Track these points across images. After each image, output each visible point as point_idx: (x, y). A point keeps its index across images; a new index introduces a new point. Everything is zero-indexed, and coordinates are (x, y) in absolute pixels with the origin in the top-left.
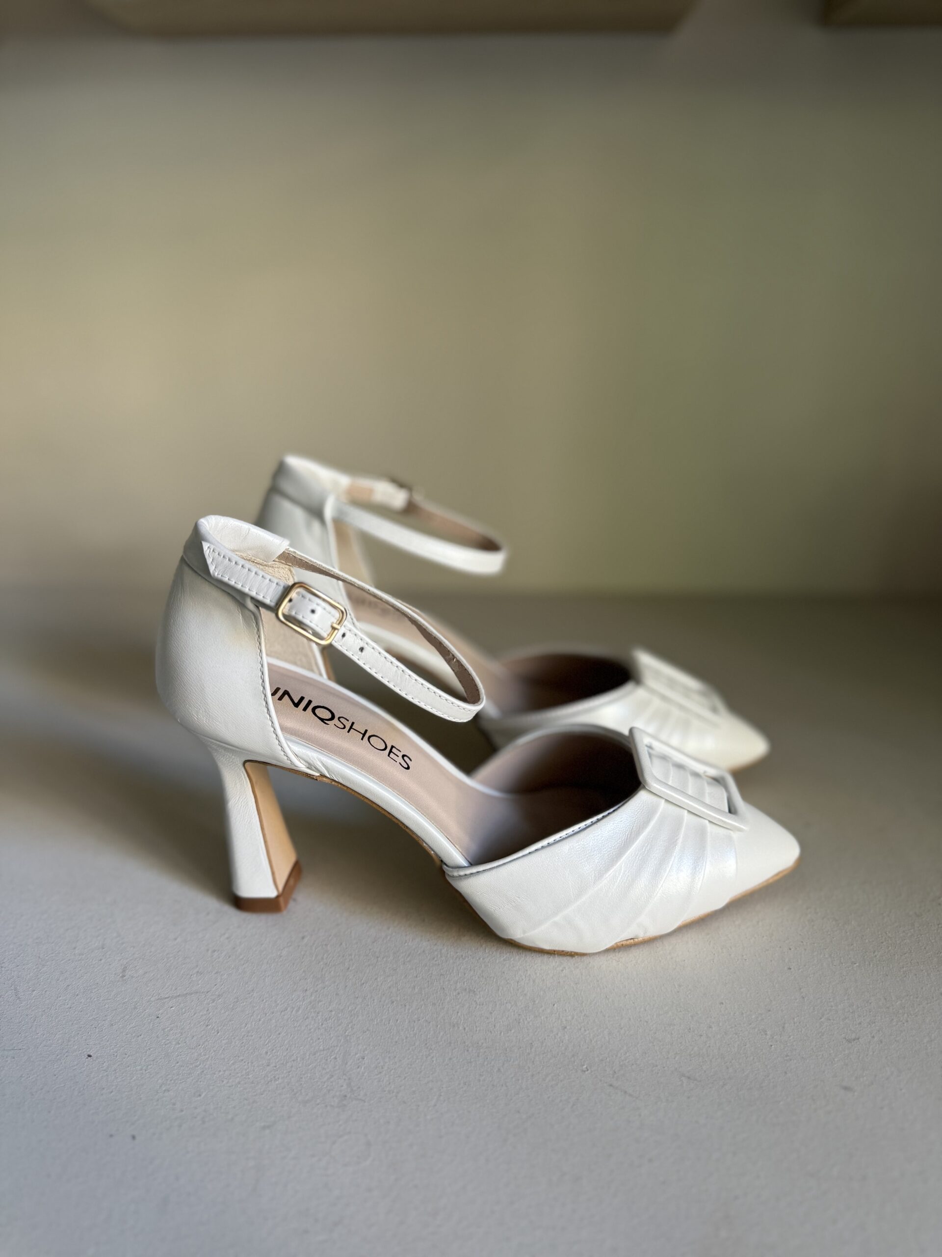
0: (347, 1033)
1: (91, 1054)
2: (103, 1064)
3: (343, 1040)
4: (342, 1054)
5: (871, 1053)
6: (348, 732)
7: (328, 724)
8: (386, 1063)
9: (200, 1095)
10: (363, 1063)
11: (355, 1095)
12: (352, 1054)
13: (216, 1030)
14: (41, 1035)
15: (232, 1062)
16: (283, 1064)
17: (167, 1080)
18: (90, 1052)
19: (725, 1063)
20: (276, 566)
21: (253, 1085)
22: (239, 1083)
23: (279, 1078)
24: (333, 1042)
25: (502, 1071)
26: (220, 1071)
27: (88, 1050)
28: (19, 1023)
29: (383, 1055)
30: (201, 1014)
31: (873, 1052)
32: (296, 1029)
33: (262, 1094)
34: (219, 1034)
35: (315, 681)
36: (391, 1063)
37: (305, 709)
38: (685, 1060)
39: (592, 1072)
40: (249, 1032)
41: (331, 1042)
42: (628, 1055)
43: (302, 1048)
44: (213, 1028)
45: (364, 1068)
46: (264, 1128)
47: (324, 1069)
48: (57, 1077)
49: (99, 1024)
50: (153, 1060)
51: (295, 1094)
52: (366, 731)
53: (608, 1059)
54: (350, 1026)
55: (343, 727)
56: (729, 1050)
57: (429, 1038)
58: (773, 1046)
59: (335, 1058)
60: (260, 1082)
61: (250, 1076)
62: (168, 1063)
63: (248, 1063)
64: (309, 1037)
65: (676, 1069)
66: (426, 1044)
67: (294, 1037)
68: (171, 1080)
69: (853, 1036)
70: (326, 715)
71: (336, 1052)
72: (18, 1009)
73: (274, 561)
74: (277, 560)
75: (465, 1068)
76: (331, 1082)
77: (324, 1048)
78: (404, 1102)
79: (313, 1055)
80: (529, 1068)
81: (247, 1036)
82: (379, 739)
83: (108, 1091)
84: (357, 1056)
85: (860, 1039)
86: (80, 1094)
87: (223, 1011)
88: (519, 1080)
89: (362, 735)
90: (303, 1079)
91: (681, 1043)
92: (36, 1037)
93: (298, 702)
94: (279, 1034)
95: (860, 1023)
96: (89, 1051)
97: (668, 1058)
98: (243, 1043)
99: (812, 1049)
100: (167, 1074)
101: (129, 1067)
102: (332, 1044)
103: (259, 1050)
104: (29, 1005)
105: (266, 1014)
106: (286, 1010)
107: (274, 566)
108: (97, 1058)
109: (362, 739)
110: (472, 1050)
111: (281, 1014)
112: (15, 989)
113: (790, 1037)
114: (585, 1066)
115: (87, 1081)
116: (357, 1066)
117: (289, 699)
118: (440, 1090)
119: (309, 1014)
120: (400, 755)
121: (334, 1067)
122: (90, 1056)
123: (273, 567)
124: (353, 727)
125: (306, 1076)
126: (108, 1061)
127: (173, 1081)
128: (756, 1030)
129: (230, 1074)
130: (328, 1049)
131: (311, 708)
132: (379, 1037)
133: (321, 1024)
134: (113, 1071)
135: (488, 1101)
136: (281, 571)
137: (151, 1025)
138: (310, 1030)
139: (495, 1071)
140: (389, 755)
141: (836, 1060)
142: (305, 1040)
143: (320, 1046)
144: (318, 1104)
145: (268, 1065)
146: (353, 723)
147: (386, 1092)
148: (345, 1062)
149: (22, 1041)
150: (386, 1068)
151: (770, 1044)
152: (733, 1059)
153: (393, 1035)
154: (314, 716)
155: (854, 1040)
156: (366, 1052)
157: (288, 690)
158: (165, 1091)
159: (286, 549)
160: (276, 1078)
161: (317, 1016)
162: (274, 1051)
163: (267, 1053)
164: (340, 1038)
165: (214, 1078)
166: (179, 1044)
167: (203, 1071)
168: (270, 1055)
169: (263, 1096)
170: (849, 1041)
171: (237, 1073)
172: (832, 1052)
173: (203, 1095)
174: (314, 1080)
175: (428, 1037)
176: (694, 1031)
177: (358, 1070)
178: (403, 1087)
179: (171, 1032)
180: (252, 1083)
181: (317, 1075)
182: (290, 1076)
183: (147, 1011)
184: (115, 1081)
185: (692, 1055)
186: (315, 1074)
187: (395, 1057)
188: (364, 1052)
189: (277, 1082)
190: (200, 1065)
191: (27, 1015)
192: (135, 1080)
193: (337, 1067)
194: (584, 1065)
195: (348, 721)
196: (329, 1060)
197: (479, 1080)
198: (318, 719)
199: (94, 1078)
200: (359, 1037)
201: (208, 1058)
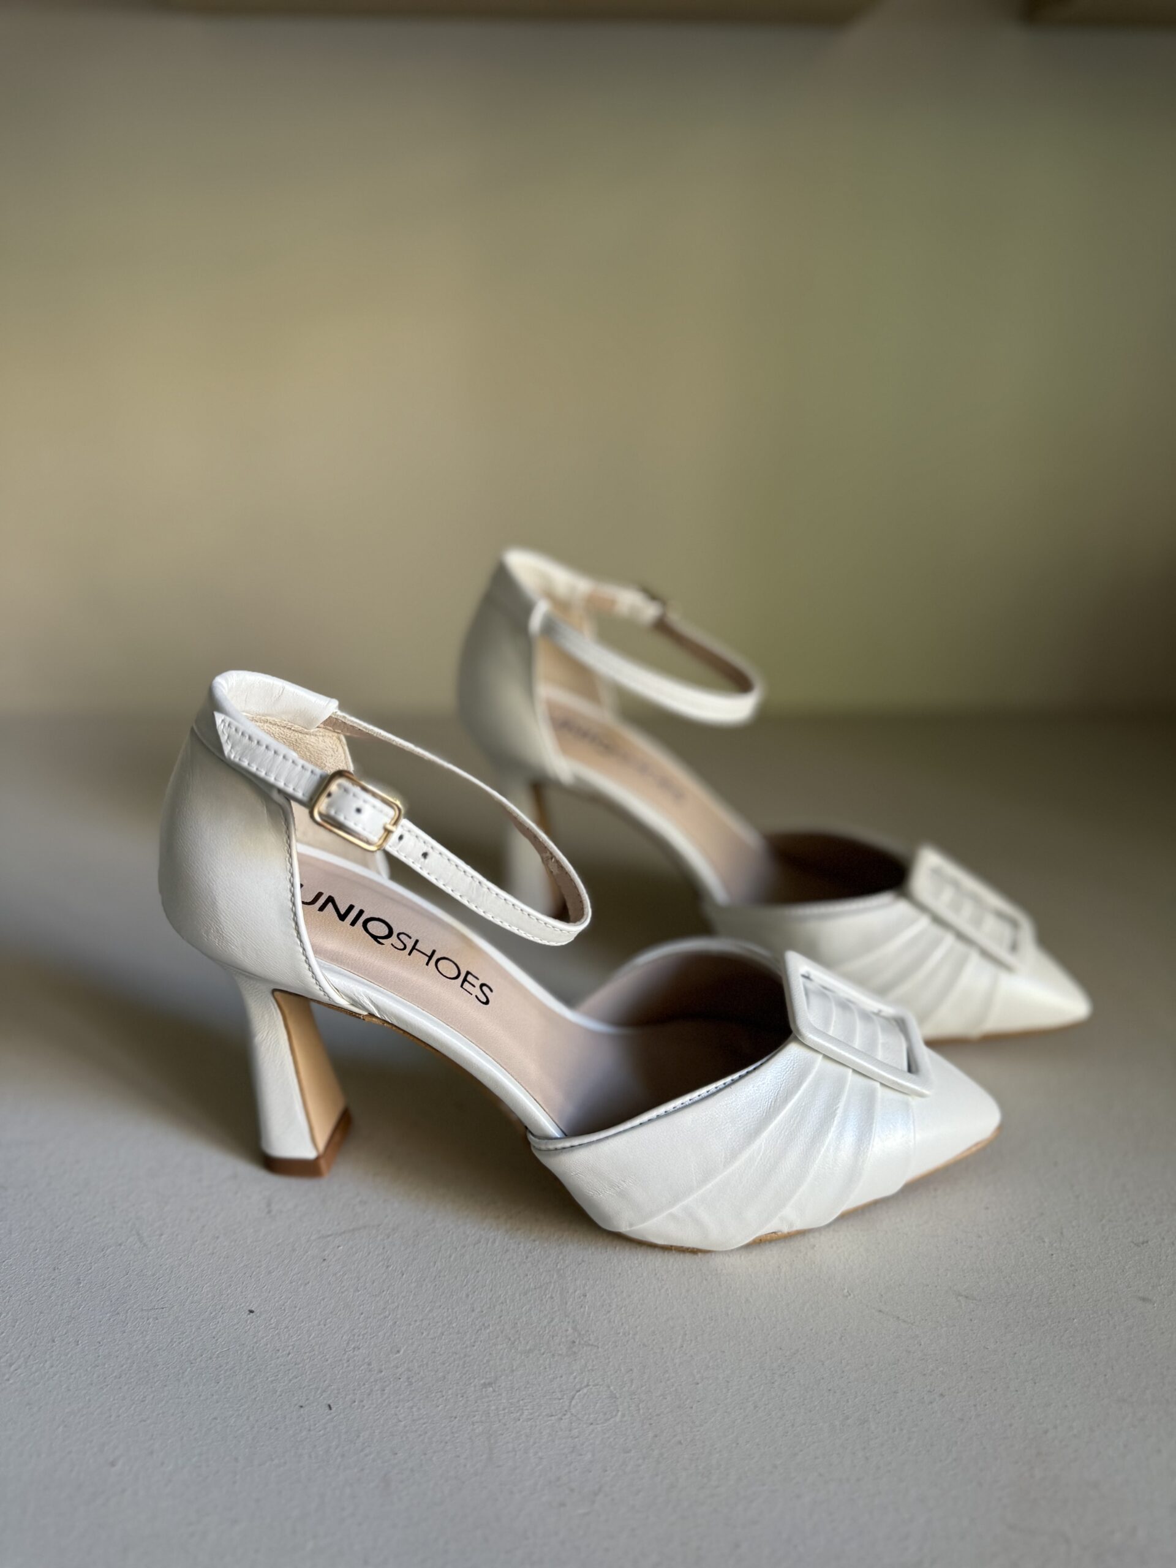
0: (559, 1267)
1: (253, 1309)
2: (270, 1320)
3: (555, 1276)
4: (559, 1292)
5: (1164, 1258)
6: (410, 954)
7: (383, 944)
8: (613, 1299)
9: (398, 1352)
10: (586, 1301)
11: (585, 1340)
12: (571, 1291)
13: (400, 1271)
14: (185, 1288)
15: (428, 1309)
16: (490, 1308)
17: (354, 1335)
18: (251, 1306)
19: (1004, 1278)
20: (321, 734)
21: (460, 1335)
22: (442, 1334)
23: (489, 1325)
24: (544, 1279)
25: (751, 1301)
26: (416, 1321)
27: (248, 1304)
28: (153, 1276)
29: (608, 1290)
30: (376, 1253)
31: (1167, 1256)
32: (497, 1264)
33: (474, 1346)
34: (404, 1276)
35: (371, 881)
36: (619, 1299)
37: (353, 923)
38: (959, 1277)
39: (854, 1297)
40: (440, 1271)
41: (542, 1279)
42: (892, 1274)
43: (509, 1287)
44: (395, 1270)
45: (588, 1307)
46: (485, 1385)
47: (540, 1311)
48: (217, 1340)
49: (253, 1272)
50: (332, 1313)
51: (513, 1343)
52: (434, 952)
53: (870, 1281)
54: (560, 1258)
55: (402, 947)
56: (1005, 1262)
57: (658, 1267)
58: (1054, 1256)
59: (552, 1298)
60: (468, 1331)
61: (454, 1325)
62: (350, 1315)
63: (448, 1309)
64: (515, 1274)
65: (951, 1287)
66: (656, 1274)
67: (496, 1275)
68: (359, 1336)
69: (1141, 1239)
70: (382, 930)
71: (551, 1290)
72: (146, 1258)
73: (318, 727)
74: (322, 726)
75: (707, 1300)
76: (554, 1326)
77: (535, 1286)
78: (644, 1345)
79: (524, 1296)
80: (781, 1296)
81: (439, 1277)
82: (451, 963)
83: (285, 1353)
84: (577, 1293)
85: (1149, 1242)
86: (250, 1359)
87: (402, 1248)
88: (773, 1311)
89: (427, 958)
90: (519, 1325)
91: (950, 1257)
92: (179, 1292)
93: (345, 913)
94: (478, 1272)
95: (1146, 1224)
96: (249, 1306)
97: (938, 1275)
98: (436, 1285)
99: (1099, 1256)
100: (352, 1328)
101: (303, 1322)
102: (543, 1280)
103: (457, 1293)
104: (160, 1253)
105: (456, 1249)
106: (480, 1242)
107: (318, 734)
108: (261, 1313)
109: (427, 964)
110: (711, 1279)
111: (474, 1247)
112: (138, 1234)
113: (1070, 1244)
114: (846, 1290)
115: (256, 1343)
116: (580, 1306)
117: (333, 909)
118: (684, 1328)
119: (508, 1245)
120: (477, 983)
121: (553, 1309)
122: (251, 1312)
123: (316, 735)
124: (416, 947)
125: (521, 1320)
126: (276, 1317)
127: (361, 1337)
128: (1032, 1237)
129: (429, 1324)
130: (541, 1287)
131: (362, 922)
132: (598, 1270)
133: (525, 1257)
134: (285, 1328)
135: (742, 1338)
136: (327, 740)
137: (319, 1270)
138: (514, 1264)
139: (743, 1302)
140: (462, 986)
141: (1127, 1267)
142: (510, 1277)
143: (530, 1284)
144: (543, 1354)
145: (473, 1311)
146: (417, 941)
147: (621, 1334)
148: (564, 1301)
149: (162, 1298)
150: (614, 1306)
151: (1050, 1253)
152: (1012, 1274)
153: (614, 1265)
154: (365, 932)
155: (1143, 1243)
156: (587, 1288)
157: (333, 896)
158: (354, 1348)
159: (333, 713)
160: (486, 1325)
161: (519, 1248)
162: (476, 1293)
163: (467, 1296)
164: (552, 1272)
165: (411, 1329)
166: (359, 1291)
167: (396, 1322)
168: (472, 1298)
169: (475, 1348)
170: (1137, 1245)
171: (437, 1322)
172: (1121, 1258)
173: (402, 1352)
174: (532, 1324)
175: (657, 1265)
176: (961, 1242)
177: (582, 1310)
178: (639, 1328)
179: (346, 1277)
180: (458, 1333)
181: (534, 1318)
182: (503, 1321)
183: (309, 1253)
184: (290, 1341)
185: (966, 1271)
186: (532, 1317)
187: (622, 1292)
188: (584, 1287)
189: (488, 1331)
190: (389, 1315)
191: (161, 1266)
192: (314, 1338)
193: (556, 1308)
194: (844, 1289)
195: (410, 938)
196: (544, 1300)
197: (727, 1315)
198: (370, 937)
199: (263, 1338)
200: (574, 1271)
201: (398, 1306)
